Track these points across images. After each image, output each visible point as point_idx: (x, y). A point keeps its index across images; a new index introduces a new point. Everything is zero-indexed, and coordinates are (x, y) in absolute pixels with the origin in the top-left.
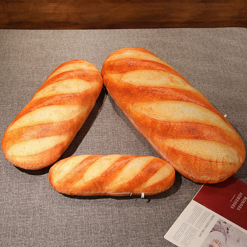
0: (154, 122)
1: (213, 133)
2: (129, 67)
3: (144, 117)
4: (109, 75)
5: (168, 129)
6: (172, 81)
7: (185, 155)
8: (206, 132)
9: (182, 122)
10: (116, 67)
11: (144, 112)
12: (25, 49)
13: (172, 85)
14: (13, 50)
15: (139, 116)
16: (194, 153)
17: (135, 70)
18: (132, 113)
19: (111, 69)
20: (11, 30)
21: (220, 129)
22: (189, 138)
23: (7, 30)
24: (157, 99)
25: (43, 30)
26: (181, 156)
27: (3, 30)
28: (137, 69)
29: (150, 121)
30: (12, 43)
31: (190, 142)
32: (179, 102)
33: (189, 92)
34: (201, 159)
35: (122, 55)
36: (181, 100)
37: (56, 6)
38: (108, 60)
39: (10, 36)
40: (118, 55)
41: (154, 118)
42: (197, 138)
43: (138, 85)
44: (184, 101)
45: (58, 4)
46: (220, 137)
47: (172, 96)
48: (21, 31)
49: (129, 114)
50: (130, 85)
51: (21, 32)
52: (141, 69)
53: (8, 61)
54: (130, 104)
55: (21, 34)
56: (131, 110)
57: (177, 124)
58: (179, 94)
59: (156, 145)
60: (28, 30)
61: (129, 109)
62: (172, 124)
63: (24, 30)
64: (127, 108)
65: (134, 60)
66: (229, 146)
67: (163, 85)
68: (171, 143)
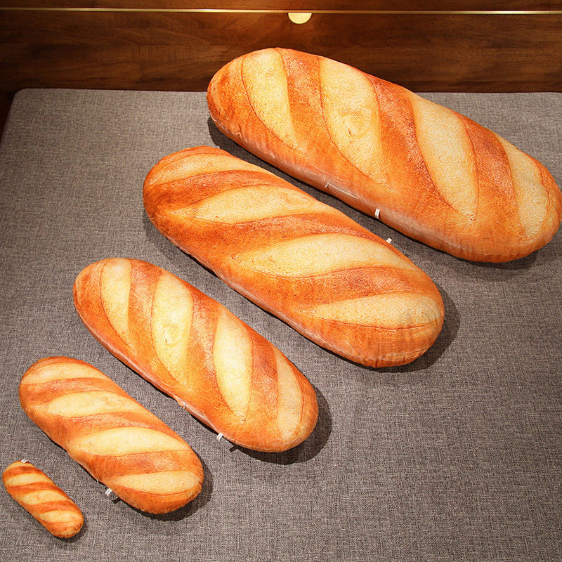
0: (283, 281)
1: (391, 280)
2: (202, 191)
3: (261, 276)
4: (167, 212)
5: (312, 289)
6: (288, 201)
7: (355, 328)
8: (379, 281)
9: (333, 272)
10: (177, 194)
11: (259, 267)
12: (169, 128)
13: (291, 208)
14: (148, 131)
15: (250, 275)
16: (370, 321)
17: (215, 194)
18: (236, 275)
19: (169, 202)
20: (144, 92)
21: (396, 269)
22: (353, 297)
23: (136, 92)
24: (277, 240)
25: (199, 93)
26: (348, 331)
27: (131, 91)
28: (220, 192)
29: (276, 281)
30: (146, 117)
31: (358, 303)
32: (316, 236)
33: (323, 214)
34: (382, 328)
35: (179, 172)
36: (317, 233)
37: (226, 50)
38: (151, 183)
39: (142, 104)
40: (168, 171)
41: (281, 274)
42: (367, 294)
43: (232, 222)
44: (322, 233)
45: (229, 47)
46: (401, 284)
47: (299, 228)
48: (161, 94)
49: (231, 276)
50: (218, 225)
51: (161, 96)
52: (226, 190)
53: (140, 150)
54: (228, 258)
55: (162, 100)
56: (234, 267)
57: (325, 277)
58: (310, 223)
59: (297, 321)
60: (174, 93)
61: (229, 267)
62: (317, 278)
63: (166, 93)
64: (223, 265)
65: (205, 175)
66: (420, 294)
67: (277, 213)
68: (325, 312)
